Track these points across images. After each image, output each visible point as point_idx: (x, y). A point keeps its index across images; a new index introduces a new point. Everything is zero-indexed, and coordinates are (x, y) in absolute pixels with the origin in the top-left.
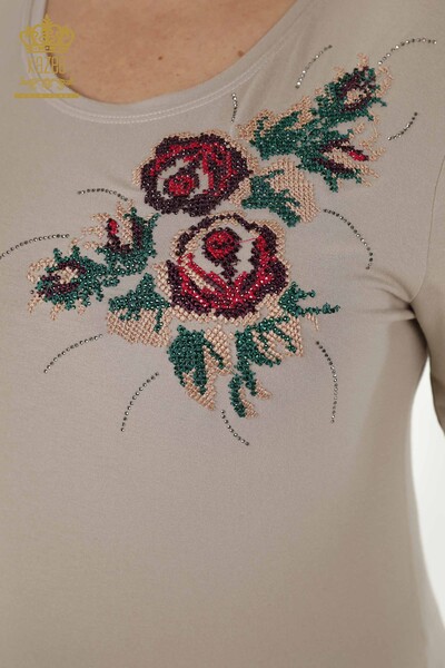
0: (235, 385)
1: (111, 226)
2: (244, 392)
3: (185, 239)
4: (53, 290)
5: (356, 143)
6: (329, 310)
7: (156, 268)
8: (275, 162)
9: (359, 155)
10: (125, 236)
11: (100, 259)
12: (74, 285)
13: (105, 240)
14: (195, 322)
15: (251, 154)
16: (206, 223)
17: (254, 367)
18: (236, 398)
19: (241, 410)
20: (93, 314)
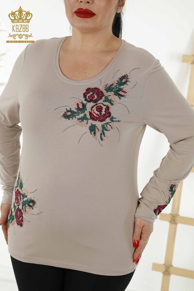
0: (101, 135)
1: (78, 105)
2: (103, 136)
3: (92, 107)
4: (65, 116)
5: (124, 90)
6: (119, 121)
7: (87, 113)
8: (109, 93)
9: (125, 92)
10: (81, 106)
11: (76, 111)
12: (70, 115)
13: (76, 107)
14: (94, 123)
15: (104, 92)
16: (96, 105)
17: (105, 131)
18: (101, 137)
19: (102, 139)
20: (74, 121)
